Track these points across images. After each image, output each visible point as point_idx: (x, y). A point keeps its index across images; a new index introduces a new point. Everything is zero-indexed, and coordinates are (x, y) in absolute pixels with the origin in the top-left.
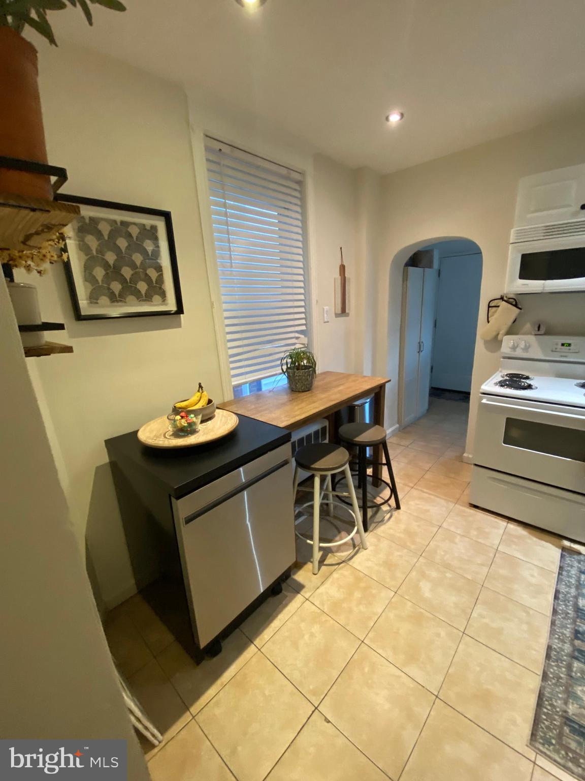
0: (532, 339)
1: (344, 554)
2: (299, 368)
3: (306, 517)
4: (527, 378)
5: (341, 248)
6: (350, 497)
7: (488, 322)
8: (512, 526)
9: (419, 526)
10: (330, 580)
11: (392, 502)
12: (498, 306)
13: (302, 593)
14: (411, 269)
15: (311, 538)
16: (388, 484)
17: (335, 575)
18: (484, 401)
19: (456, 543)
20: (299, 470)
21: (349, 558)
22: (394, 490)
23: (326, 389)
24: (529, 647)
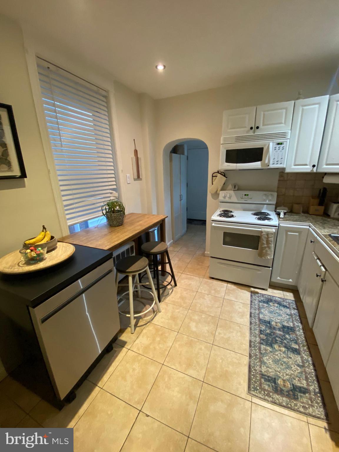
0: (232, 192)
1: (148, 318)
2: (114, 212)
3: (124, 301)
4: (231, 212)
5: (134, 140)
6: (150, 285)
7: (213, 184)
8: (230, 286)
9: (187, 293)
10: (142, 334)
11: (173, 283)
12: (217, 176)
13: (126, 346)
14: (174, 155)
15: (129, 313)
16: (169, 274)
17: (144, 331)
18: (213, 225)
19: (205, 299)
20: (119, 274)
21: (152, 318)
22: (173, 277)
23: (132, 223)
24: (242, 344)
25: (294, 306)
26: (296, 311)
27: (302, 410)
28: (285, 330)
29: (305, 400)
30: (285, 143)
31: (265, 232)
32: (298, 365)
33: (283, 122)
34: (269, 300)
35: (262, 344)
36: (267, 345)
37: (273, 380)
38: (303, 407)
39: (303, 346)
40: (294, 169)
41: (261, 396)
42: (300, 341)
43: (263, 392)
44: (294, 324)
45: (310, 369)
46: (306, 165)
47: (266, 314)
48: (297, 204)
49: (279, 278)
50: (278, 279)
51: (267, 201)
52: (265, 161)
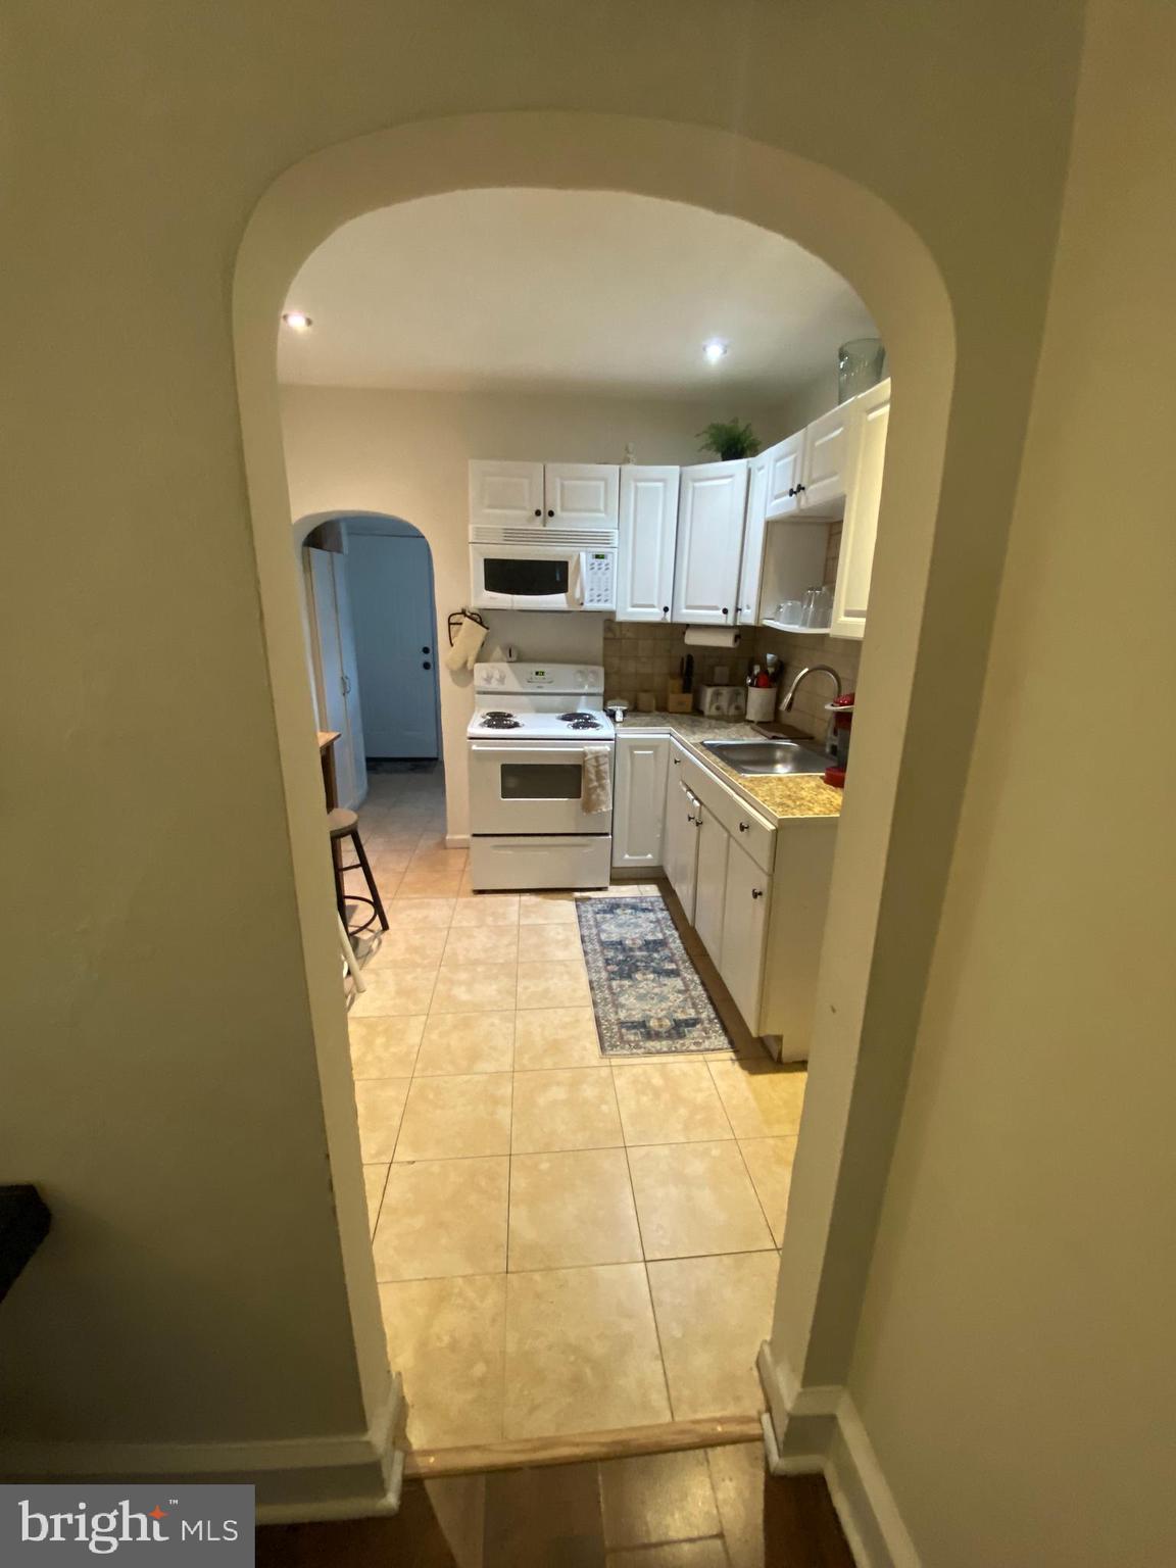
0: (505, 666)
4: (510, 715)
7: (452, 645)
8: (526, 898)
9: (422, 937)
12: (461, 624)
14: (314, 551)
18: (474, 748)
19: (474, 937)
24: (574, 990)
25: (662, 905)
26: (665, 912)
27: (693, 1047)
28: (650, 946)
29: (695, 1034)
30: (610, 556)
31: (592, 753)
32: (679, 992)
33: (602, 508)
34: (613, 907)
35: (614, 979)
36: (622, 977)
37: (641, 1025)
38: (695, 1044)
39: (684, 962)
40: (633, 614)
41: (625, 1052)
42: (677, 957)
43: (627, 1046)
44: (664, 934)
45: (699, 991)
46: (652, 606)
47: (612, 930)
48: (646, 691)
49: (627, 856)
50: (627, 859)
51: (586, 687)
52: (574, 593)
